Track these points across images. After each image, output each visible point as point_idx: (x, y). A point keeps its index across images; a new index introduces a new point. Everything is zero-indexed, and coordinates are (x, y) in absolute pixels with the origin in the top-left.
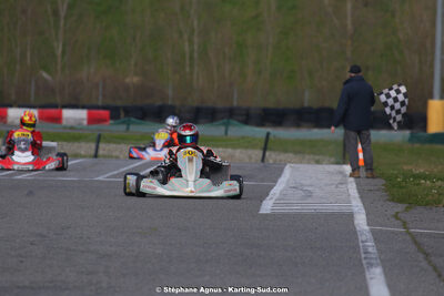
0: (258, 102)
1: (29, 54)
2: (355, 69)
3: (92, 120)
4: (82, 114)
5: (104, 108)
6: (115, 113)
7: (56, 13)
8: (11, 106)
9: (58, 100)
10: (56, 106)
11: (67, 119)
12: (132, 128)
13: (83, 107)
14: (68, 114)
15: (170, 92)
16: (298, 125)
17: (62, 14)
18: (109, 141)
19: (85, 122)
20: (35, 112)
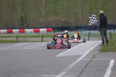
1: (34, 14)
4: (45, 30)
8: (26, 29)
9: (38, 27)
11: (41, 31)
12: (55, 33)
13: (45, 28)
17: (44, 3)
19: (46, 32)
20: (32, 30)
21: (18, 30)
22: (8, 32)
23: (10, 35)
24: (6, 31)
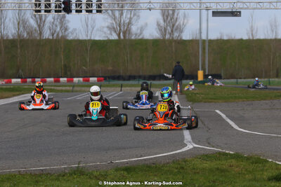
0: (148, 73)
1: (79, 62)
2: (178, 63)
3: (98, 80)
4: (95, 79)
5: (102, 77)
6: (105, 78)
7: (87, 50)
8: (73, 78)
9: (88, 75)
10: (87, 77)
14: (91, 79)
15: (121, 72)
16: (160, 80)
17: (89, 48)
18: (104, 87)
20: (81, 79)
21: (65, 79)
22: (55, 81)
23: (58, 84)
24: (52, 79)
